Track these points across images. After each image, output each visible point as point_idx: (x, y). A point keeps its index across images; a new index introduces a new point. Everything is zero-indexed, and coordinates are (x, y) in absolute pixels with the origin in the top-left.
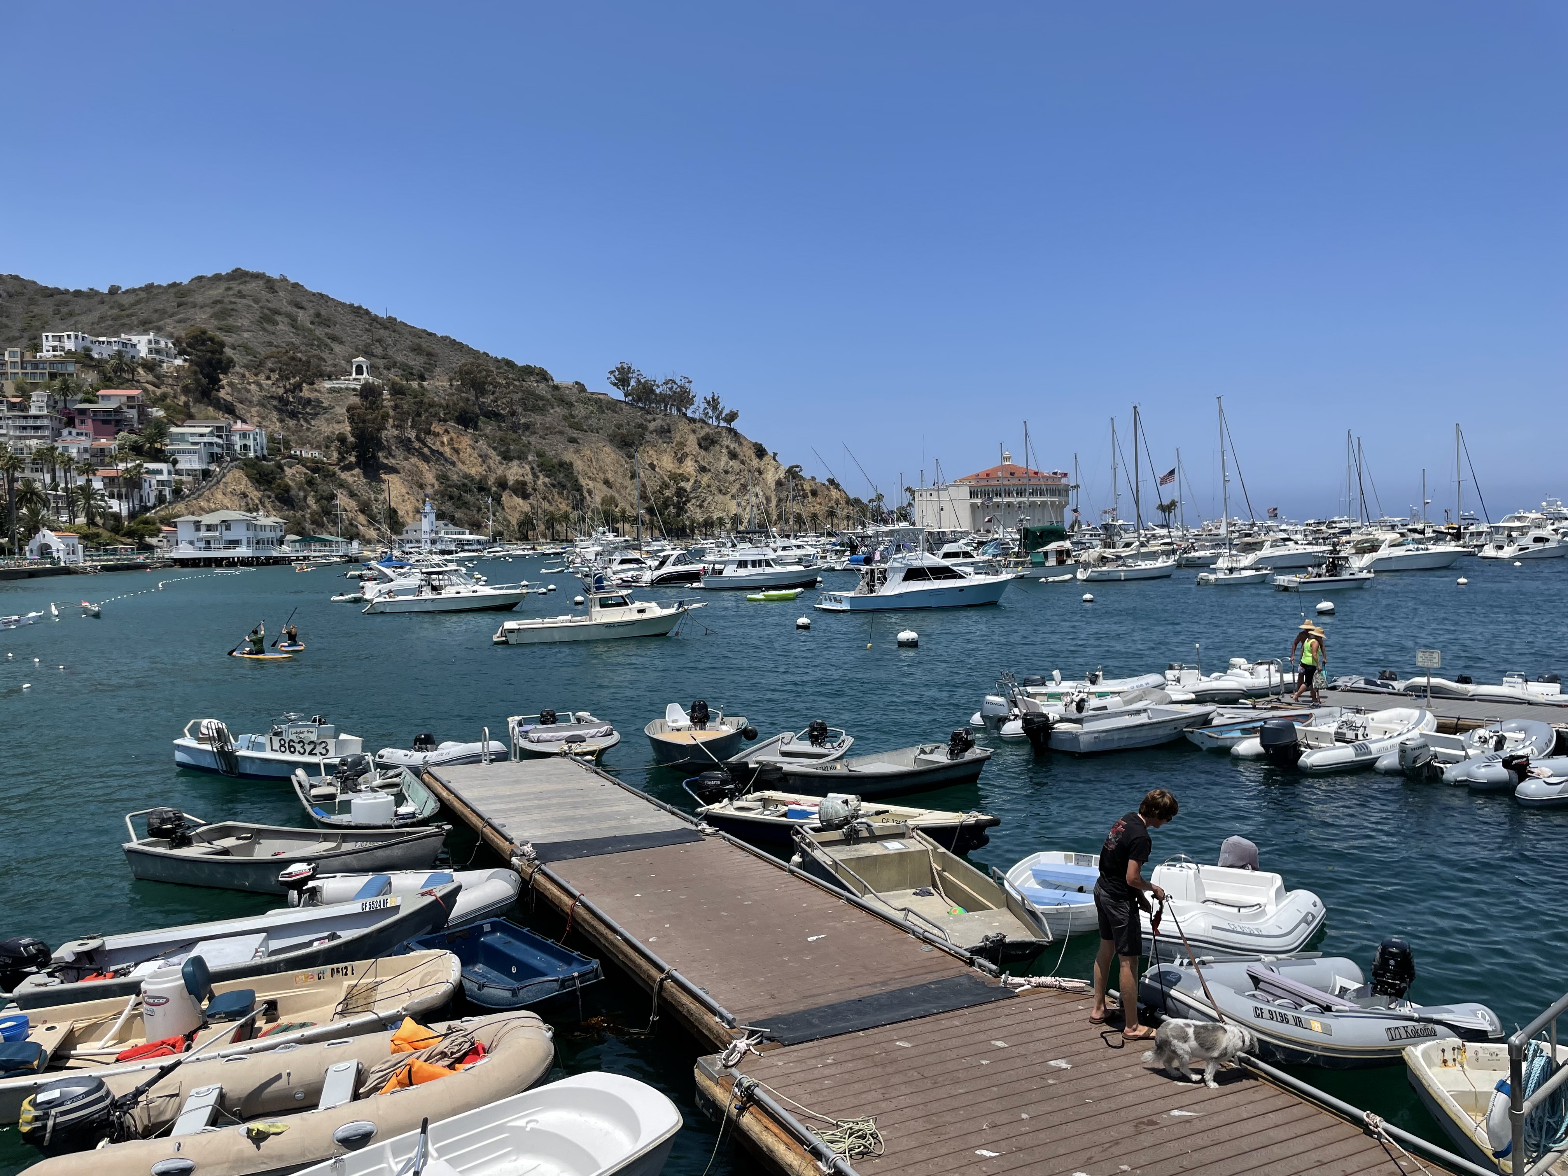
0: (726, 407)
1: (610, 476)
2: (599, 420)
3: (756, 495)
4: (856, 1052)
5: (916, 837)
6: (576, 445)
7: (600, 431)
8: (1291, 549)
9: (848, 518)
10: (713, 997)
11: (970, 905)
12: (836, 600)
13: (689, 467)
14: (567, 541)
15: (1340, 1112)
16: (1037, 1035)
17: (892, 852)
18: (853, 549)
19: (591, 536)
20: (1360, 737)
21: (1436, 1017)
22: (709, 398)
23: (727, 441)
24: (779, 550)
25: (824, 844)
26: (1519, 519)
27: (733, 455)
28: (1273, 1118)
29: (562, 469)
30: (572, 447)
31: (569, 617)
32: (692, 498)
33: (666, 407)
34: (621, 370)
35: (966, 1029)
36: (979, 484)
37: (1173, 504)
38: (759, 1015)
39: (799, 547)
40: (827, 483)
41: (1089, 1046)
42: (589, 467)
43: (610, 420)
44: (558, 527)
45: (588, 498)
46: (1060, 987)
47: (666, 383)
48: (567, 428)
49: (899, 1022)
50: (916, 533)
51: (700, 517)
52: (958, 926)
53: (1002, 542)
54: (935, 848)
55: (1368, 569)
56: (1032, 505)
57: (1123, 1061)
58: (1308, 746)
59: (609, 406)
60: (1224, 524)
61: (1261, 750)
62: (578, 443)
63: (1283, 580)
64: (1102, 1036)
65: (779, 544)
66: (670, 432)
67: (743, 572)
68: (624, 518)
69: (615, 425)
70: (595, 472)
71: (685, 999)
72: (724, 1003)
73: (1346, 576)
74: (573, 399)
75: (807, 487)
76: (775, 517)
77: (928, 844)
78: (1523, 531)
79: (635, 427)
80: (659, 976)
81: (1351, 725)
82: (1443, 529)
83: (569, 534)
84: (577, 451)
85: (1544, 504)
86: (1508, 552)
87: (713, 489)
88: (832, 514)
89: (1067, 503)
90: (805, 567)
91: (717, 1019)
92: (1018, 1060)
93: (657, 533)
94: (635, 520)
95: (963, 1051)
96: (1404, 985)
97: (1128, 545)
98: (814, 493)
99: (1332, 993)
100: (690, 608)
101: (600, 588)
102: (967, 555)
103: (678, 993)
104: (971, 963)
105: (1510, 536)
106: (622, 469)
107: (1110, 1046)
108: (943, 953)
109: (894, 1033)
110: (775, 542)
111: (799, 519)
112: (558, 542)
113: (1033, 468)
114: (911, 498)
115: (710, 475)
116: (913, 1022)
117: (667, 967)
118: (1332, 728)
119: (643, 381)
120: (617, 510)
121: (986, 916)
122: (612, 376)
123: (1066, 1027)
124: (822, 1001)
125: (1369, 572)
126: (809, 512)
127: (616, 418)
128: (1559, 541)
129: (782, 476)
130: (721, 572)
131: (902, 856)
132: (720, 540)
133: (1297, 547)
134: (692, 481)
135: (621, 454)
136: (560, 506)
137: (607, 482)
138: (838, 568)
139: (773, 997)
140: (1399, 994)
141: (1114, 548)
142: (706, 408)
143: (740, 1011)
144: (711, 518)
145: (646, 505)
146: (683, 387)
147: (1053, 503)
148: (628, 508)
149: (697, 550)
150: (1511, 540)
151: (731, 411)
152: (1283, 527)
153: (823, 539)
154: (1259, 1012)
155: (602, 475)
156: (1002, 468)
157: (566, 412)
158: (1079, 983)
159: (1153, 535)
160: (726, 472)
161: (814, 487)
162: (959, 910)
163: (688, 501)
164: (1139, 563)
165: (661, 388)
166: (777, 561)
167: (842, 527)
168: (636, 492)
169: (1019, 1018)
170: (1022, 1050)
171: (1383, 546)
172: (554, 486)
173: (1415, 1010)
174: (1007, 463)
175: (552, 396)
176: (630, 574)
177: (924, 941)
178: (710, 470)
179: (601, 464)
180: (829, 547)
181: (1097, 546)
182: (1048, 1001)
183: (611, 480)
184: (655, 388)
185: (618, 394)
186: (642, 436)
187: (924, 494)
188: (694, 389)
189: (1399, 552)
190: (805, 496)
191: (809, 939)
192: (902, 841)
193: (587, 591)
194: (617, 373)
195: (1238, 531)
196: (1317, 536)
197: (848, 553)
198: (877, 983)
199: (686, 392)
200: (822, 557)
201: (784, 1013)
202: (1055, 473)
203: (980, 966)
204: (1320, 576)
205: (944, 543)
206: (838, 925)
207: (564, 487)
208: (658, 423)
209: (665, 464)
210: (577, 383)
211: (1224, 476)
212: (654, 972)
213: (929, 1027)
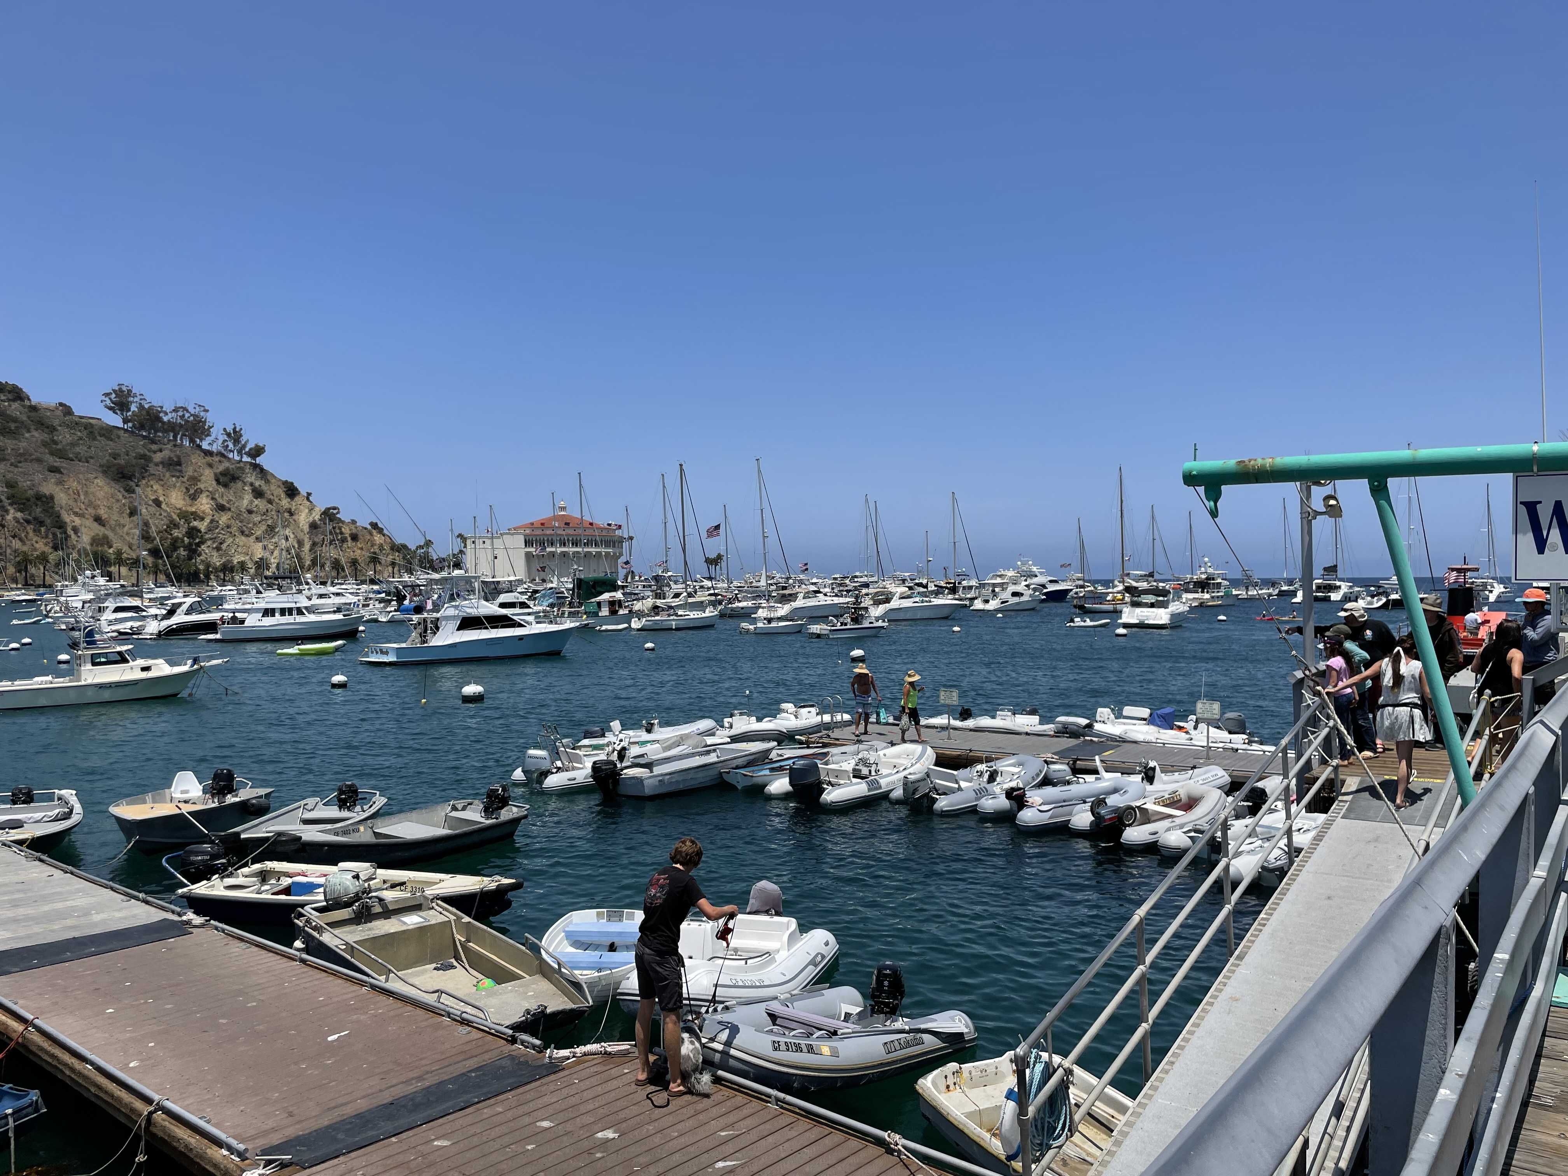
0: (251, 440)
1: (103, 512)
2: (90, 447)
3: (285, 539)
4: (389, 1161)
5: (436, 907)
6: (58, 475)
7: (92, 461)
8: (821, 600)
9: (393, 564)
10: (216, 1126)
11: (501, 976)
12: (382, 652)
13: (204, 504)
14: (44, 586)
15: (863, 1136)
16: (583, 1109)
17: (411, 927)
18: (401, 598)
19: (76, 580)
20: (873, 773)
21: (923, 1026)
22: (230, 429)
23: (251, 477)
24: (314, 598)
25: (334, 925)
26: (1000, 576)
27: (258, 494)
28: (809, 1152)
29: (39, 503)
30: (53, 478)
31: (49, 678)
32: (207, 540)
33: (175, 437)
34: (119, 392)
35: (509, 1115)
36: (534, 533)
37: (719, 557)
38: (276, 1139)
39: (338, 594)
40: (369, 527)
41: (635, 1110)
42: (76, 501)
43: (104, 449)
44: (32, 570)
45: (73, 536)
46: (606, 1053)
47: (176, 410)
48: (48, 456)
49: (437, 1119)
50: (468, 580)
51: (217, 560)
52: (494, 1001)
53: (557, 591)
54: (459, 918)
55: (882, 618)
56: (587, 555)
57: (670, 1120)
58: (830, 783)
59: (102, 432)
60: (764, 577)
61: (790, 788)
62: (61, 473)
63: (815, 628)
64: (648, 1098)
65: (314, 591)
66: (180, 465)
67: (268, 621)
68: (120, 561)
69: (110, 455)
70: (83, 507)
71: (182, 1133)
72: (232, 1131)
73: (866, 624)
74: (56, 423)
75: (346, 531)
76: (308, 563)
77: (450, 914)
78: (1003, 586)
79: (136, 458)
80: (146, 1109)
81: (864, 762)
82: (943, 584)
83: (47, 578)
84: (60, 483)
85: (1019, 563)
86: (993, 605)
87: (234, 530)
88: (374, 560)
89: (621, 554)
90: (344, 616)
91: (225, 1152)
92: (565, 1138)
93: (162, 578)
94: (135, 563)
95: (507, 1140)
96: (896, 1002)
97: (677, 595)
98: (355, 538)
99: (839, 1019)
100: (208, 664)
101: (91, 643)
102: (523, 605)
103: (172, 1127)
104: (513, 1040)
105: (993, 591)
106: (118, 505)
107: (656, 1106)
108: (481, 1034)
109: (431, 1132)
110: (309, 589)
111: (337, 566)
112: (32, 588)
113: (587, 518)
114: (463, 545)
115: (229, 514)
116: (450, 1117)
117: (156, 1097)
118: (848, 765)
119: (146, 406)
120: (111, 551)
121: (521, 986)
122: (107, 399)
123: (613, 1094)
124: (349, 1110)
125: (884, 621)
126: (348, 558)
127: (110, 447)
128: (1031, 596)
129: (317, 517)
130: (242, 622)
131: (422, 931)
132: (242, 587)
133: (827, 598)
134: (207, 521)
135: (117, 487)
136: (37, 546)
137: (98, 519)
138: (383, 619)
139: (291, 1115)
140: (893, 1012)
141: (664, 599)
142: (225, 441)
143: (253, 1138)
144: (231, 562)
145: (149, 546)
146: (197, 416)
147: (607, 554)
148: (125, 548)
149: (212, 598)
150: (995, 594)
151: (257, 446)
152: (814, 580)
153: (364, 587)
154: (776, 1046)
155: (91, 511)
156: (556, 518)
157: (45, 437)
158: (624, 1046)
159: (702, 587)
160: (250, 512)
161: (354, 531)
162: (489, 982)
163: (202, 542)
164: (688, 613)
165: (170, 416)
166: (310, 610)
167: (386, 574)
168: (137, 532)
169: (565, 1092)
170: (569, 1127)
171: (895, 598)
172: (28, 522)
173: (906, 1024)
174: (563, 513)
175: (29, 417)
176: (129, 624)
177: (462, 1023)
178: (230, 509)
179: (91, 497)
180: (371, 595)
181: (648, 597)
182: (594, 1069)
183: (105, 516)
184: (161, 415)
185: (114, 420)
186: (144, 469)
187: (477, 541)
188: (210, 418)
189: (907, 603)
190: (344, 540)
191: (330, 1039)
192: (421, 913)
193: (74, 645)
194: (113, 395)
195: (776, 584)
196: (841, 588)
197: (394, 603)
198: (413, 1079)
199: (201, 421)
200: (364, 606)
201: (306, 1132)
202: (609, 525)
203: (522, 1043)
204: (846, 624)
205: (500, 592)
206: (362, 1017)
207: (41, 523)
208: (166, 454)
209: (173, 501)
210: (61, 404)
211: (764, 532)
212: (138, 1105)
213: (469, 1119)
